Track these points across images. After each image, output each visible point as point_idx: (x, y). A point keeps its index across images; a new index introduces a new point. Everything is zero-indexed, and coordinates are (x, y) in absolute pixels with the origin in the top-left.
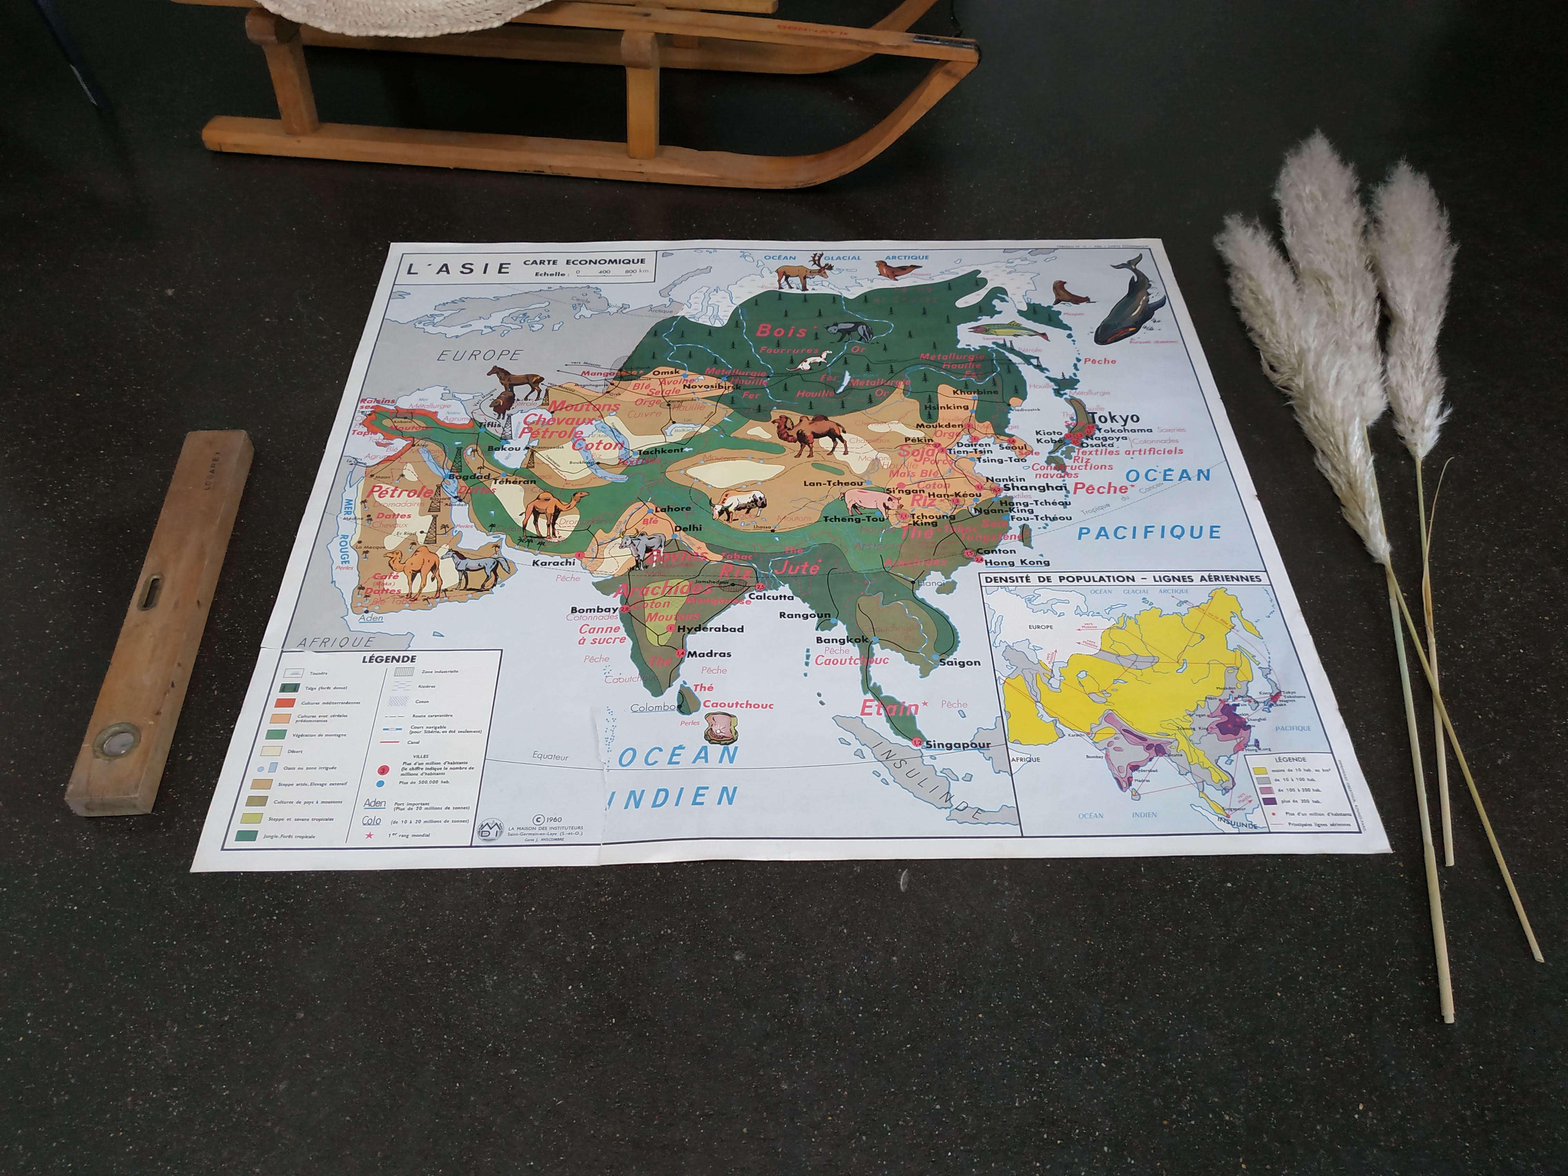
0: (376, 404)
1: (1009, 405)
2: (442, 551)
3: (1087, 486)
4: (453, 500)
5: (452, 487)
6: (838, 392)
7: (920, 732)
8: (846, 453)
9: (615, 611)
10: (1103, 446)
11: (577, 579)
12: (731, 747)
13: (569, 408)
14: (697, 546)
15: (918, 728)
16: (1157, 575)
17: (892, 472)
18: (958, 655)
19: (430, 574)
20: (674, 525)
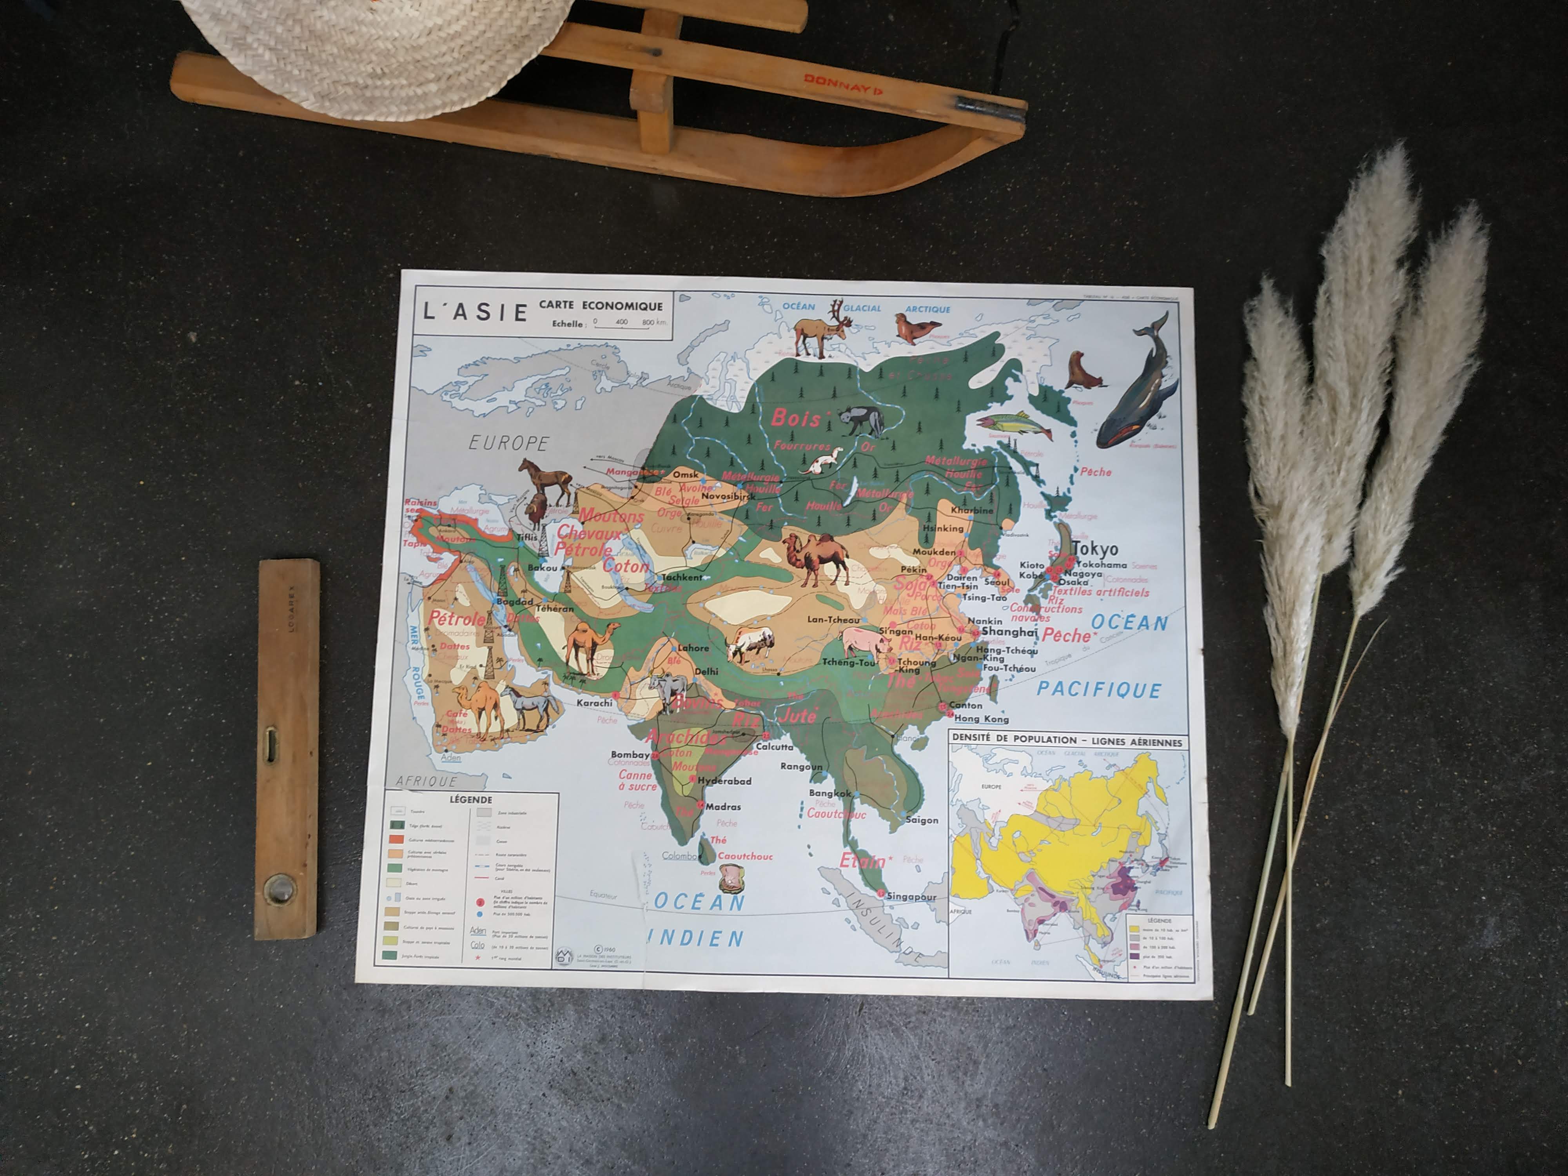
0: (419, 507)
1: (1001, 528)
2: (500, 688)
3: (1055, 632)
4: (504, 630)
5: (502, 613)
6: (845, 505)
7: (884, 884)
8: (847, 584)
9: (647, 757)
10: (1079, 583)
11: (615, 721)
12: (739, 896)
13: (597, 518)
14: (714, 692)
15: (884, 880)
16: (1096, 736)
17: (886, 608)
18: (921, 814)
19: (493, 713)
20: (695, 668)
